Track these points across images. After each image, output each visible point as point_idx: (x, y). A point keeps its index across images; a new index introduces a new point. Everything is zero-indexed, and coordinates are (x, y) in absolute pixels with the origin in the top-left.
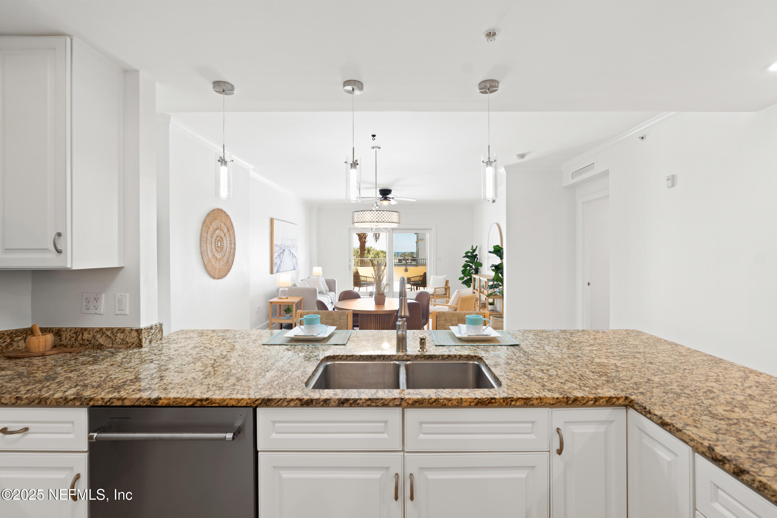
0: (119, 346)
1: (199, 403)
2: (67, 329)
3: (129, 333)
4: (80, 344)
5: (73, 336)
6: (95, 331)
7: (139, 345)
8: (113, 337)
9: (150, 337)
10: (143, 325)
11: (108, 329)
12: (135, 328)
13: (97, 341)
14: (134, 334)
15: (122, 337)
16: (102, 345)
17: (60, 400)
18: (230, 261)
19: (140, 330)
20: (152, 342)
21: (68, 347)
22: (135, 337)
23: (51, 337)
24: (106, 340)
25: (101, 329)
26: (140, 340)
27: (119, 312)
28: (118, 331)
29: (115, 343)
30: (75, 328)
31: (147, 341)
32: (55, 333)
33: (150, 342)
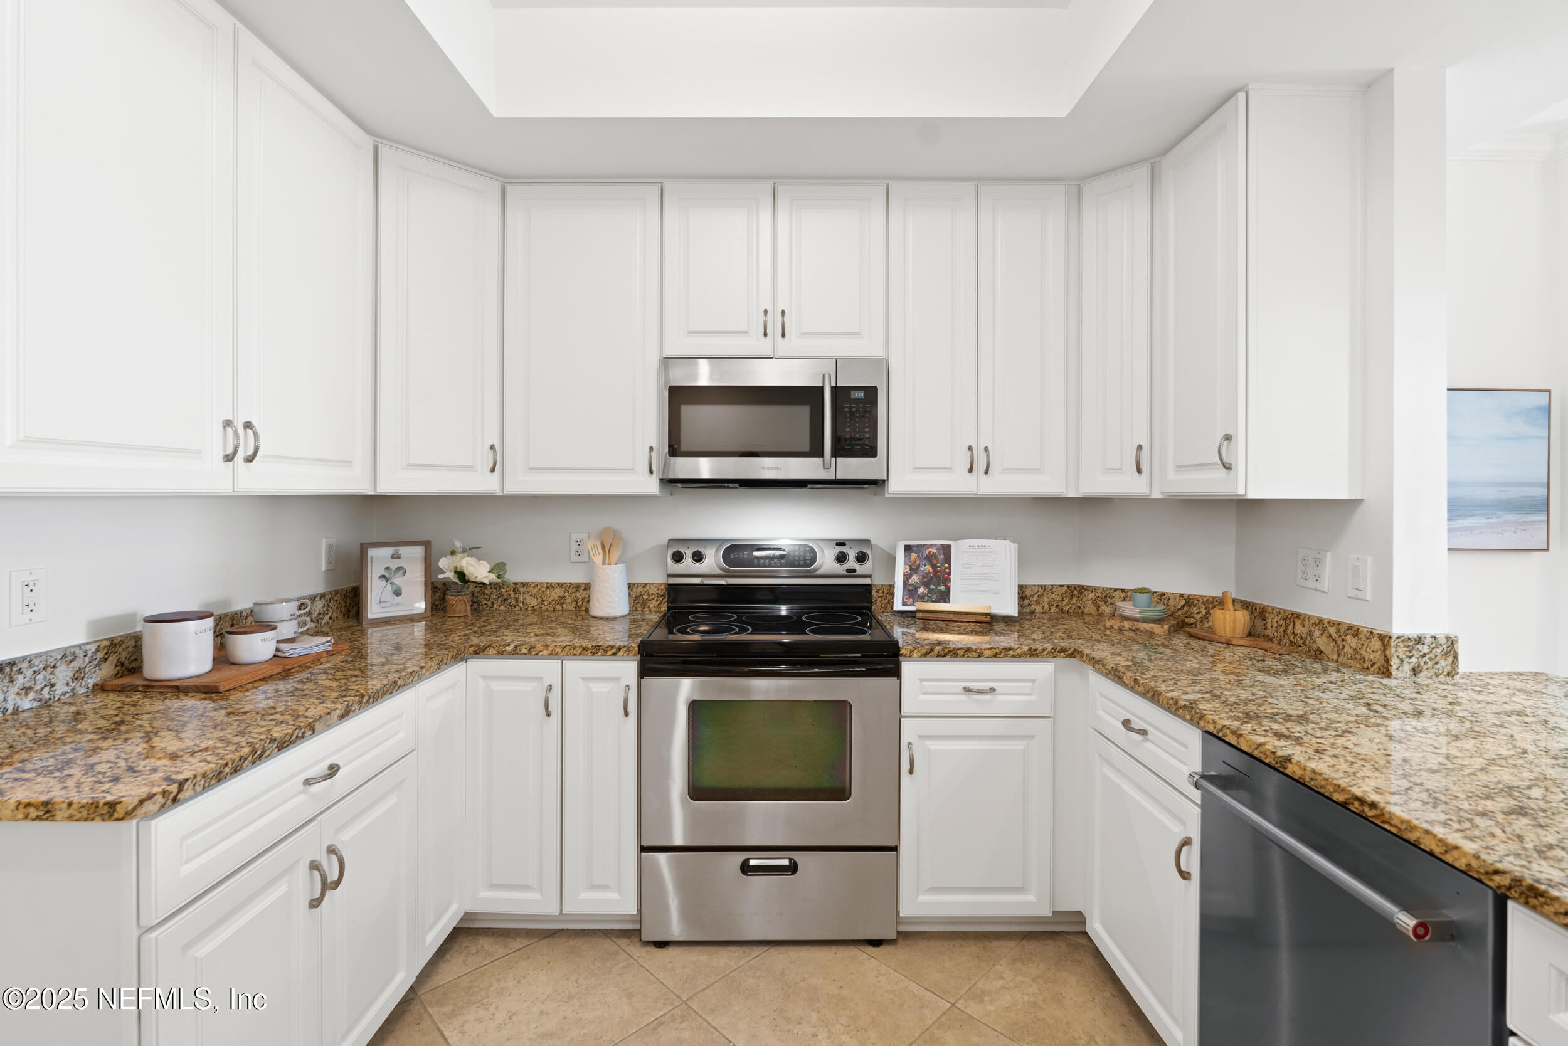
0: (1349, 661)
1: (1356, 804)
2: (1273, 609)
3: (1367, 638)
4: (1291, 642)
5: (1281, 623)
6: (1312, 621)
7: (1385, 670)
8: (1339, 641)
9: (1414, 660)
10: (1401, 626)
11: (1332, 623)
12: (1377, 632)
13: (1315, 642)
14: (1376, 644)
15: (1354, 645)
16: (1322, 652)
17: (1171, 702)
19: (1387, 638)
20: (1422, 675)
21: (1274, 643)
22: (1377, 651)
23: (1244, 616)
24: (1328, 644)
25: (1321, 621)
26: (1387, 661)
27: (1354, 593)
28: (1348, 630)
29: (1343, 654)
30: (1285, 611)
31: (1407, 668)
32: (1258, 612)
33: (1415, 671)
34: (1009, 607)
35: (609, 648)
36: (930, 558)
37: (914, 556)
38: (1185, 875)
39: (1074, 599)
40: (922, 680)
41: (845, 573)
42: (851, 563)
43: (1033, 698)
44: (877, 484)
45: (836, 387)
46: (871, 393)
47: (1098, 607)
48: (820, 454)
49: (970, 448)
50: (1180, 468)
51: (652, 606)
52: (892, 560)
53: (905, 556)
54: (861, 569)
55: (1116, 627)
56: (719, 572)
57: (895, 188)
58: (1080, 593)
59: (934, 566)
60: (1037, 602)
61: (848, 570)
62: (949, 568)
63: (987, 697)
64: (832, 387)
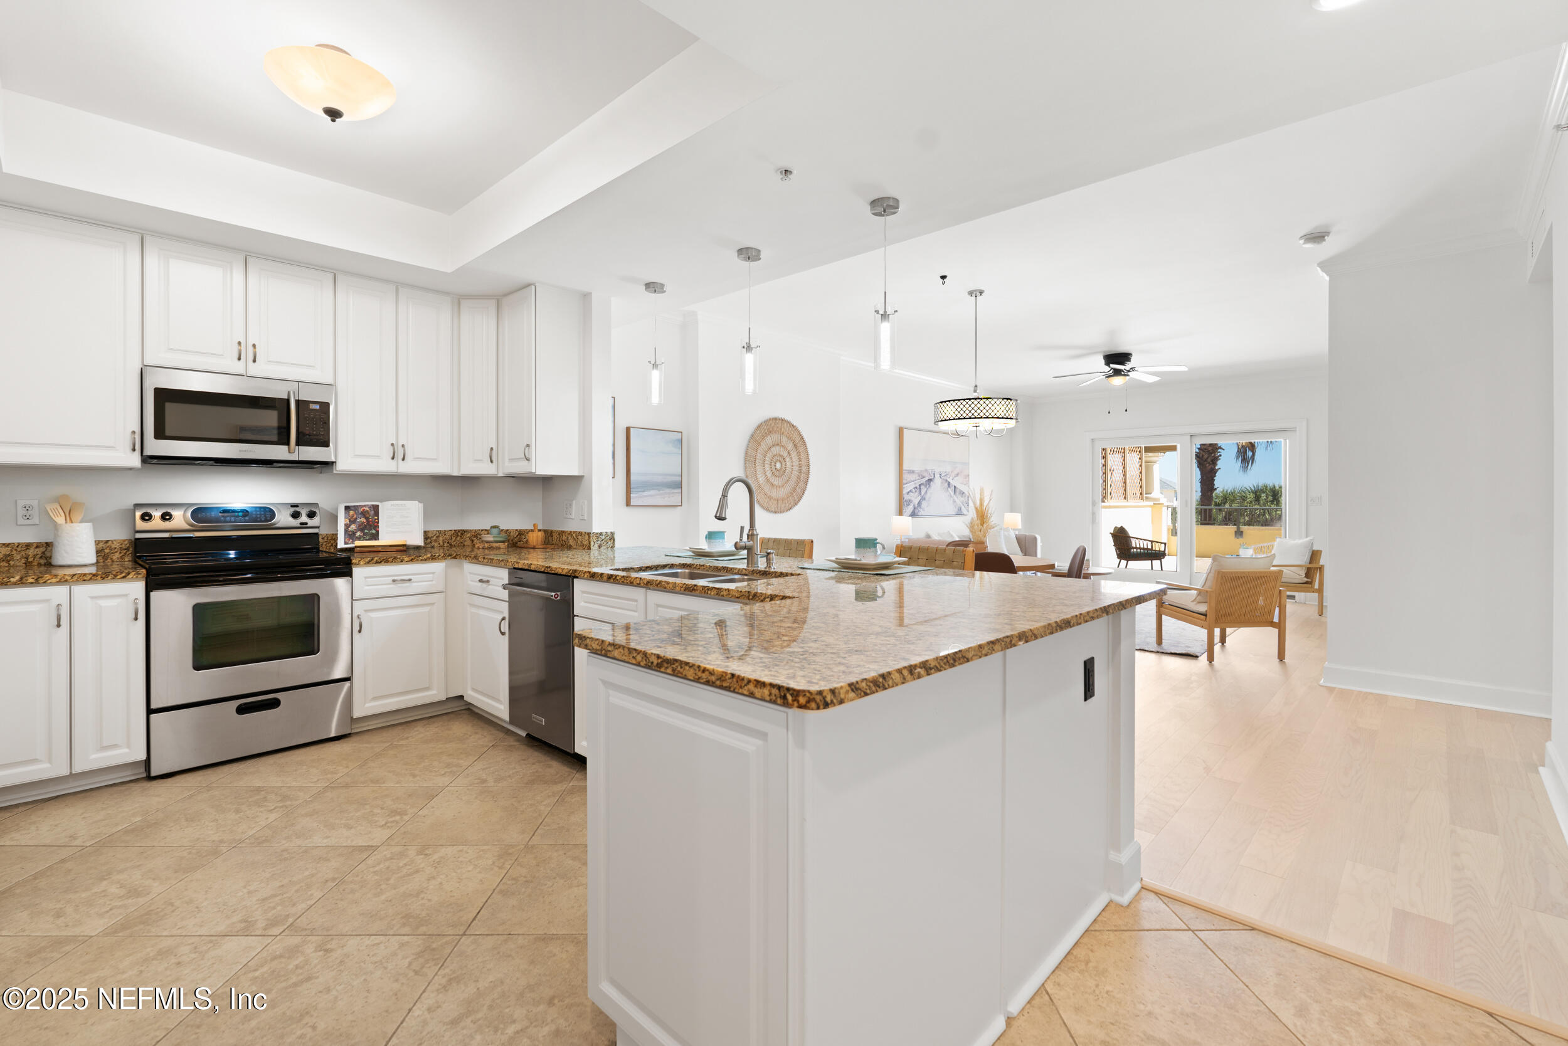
0: (579, 547)
2: (554, 531)
3: (584, 536)
4: (561, 544)
5: (557, 536)
6: (568, 533)
7: (587, 548)
8: (577, 539)
9: (599, 542)
10: (596, 529)
11: (574, 532)
12: (588, 533)
13: (569, 542)
14: (587, 537)
15: (580, 540)
16: (571, 546)
18: (799, 490)
19: (591, 535)
20: (602, 548)
21: (554, 545)
22: (587, 541)
24: (573, 542)
25: (571, 532)
26: (590, 544)
27: (581, 518)
28: (579, 533)
29: (577, 544)
30: (558, 531)
31: (596, 545)
32: (548, 533)
33: (600, 547)
34: (419, 541)
35: (119, 573)
36: (364, 514)
37: (352, 513)
38: (503, 634)
39: (459, 538)
40: (366, 578)
41: (299, 525)
42: (304, 518)
43: (434, 582)
44: (328, 465)
45: (298, 400)
46: (325, 406)
47: (473, 541)
48: (288, 443)
49: (392, 444)
50: (511, 460)
51: (114, 558)
52: (334, 518)
53: (345, 513)
54: (311, 522)
55: (481, 547)
56: (188, 527)
57: (339, 278)
58: (462, 534)
59: (367, 519)
60: (436, 541)
61: (301, 524)
62: (378, 519)
63: (407, 584)
64: (296, 400)
